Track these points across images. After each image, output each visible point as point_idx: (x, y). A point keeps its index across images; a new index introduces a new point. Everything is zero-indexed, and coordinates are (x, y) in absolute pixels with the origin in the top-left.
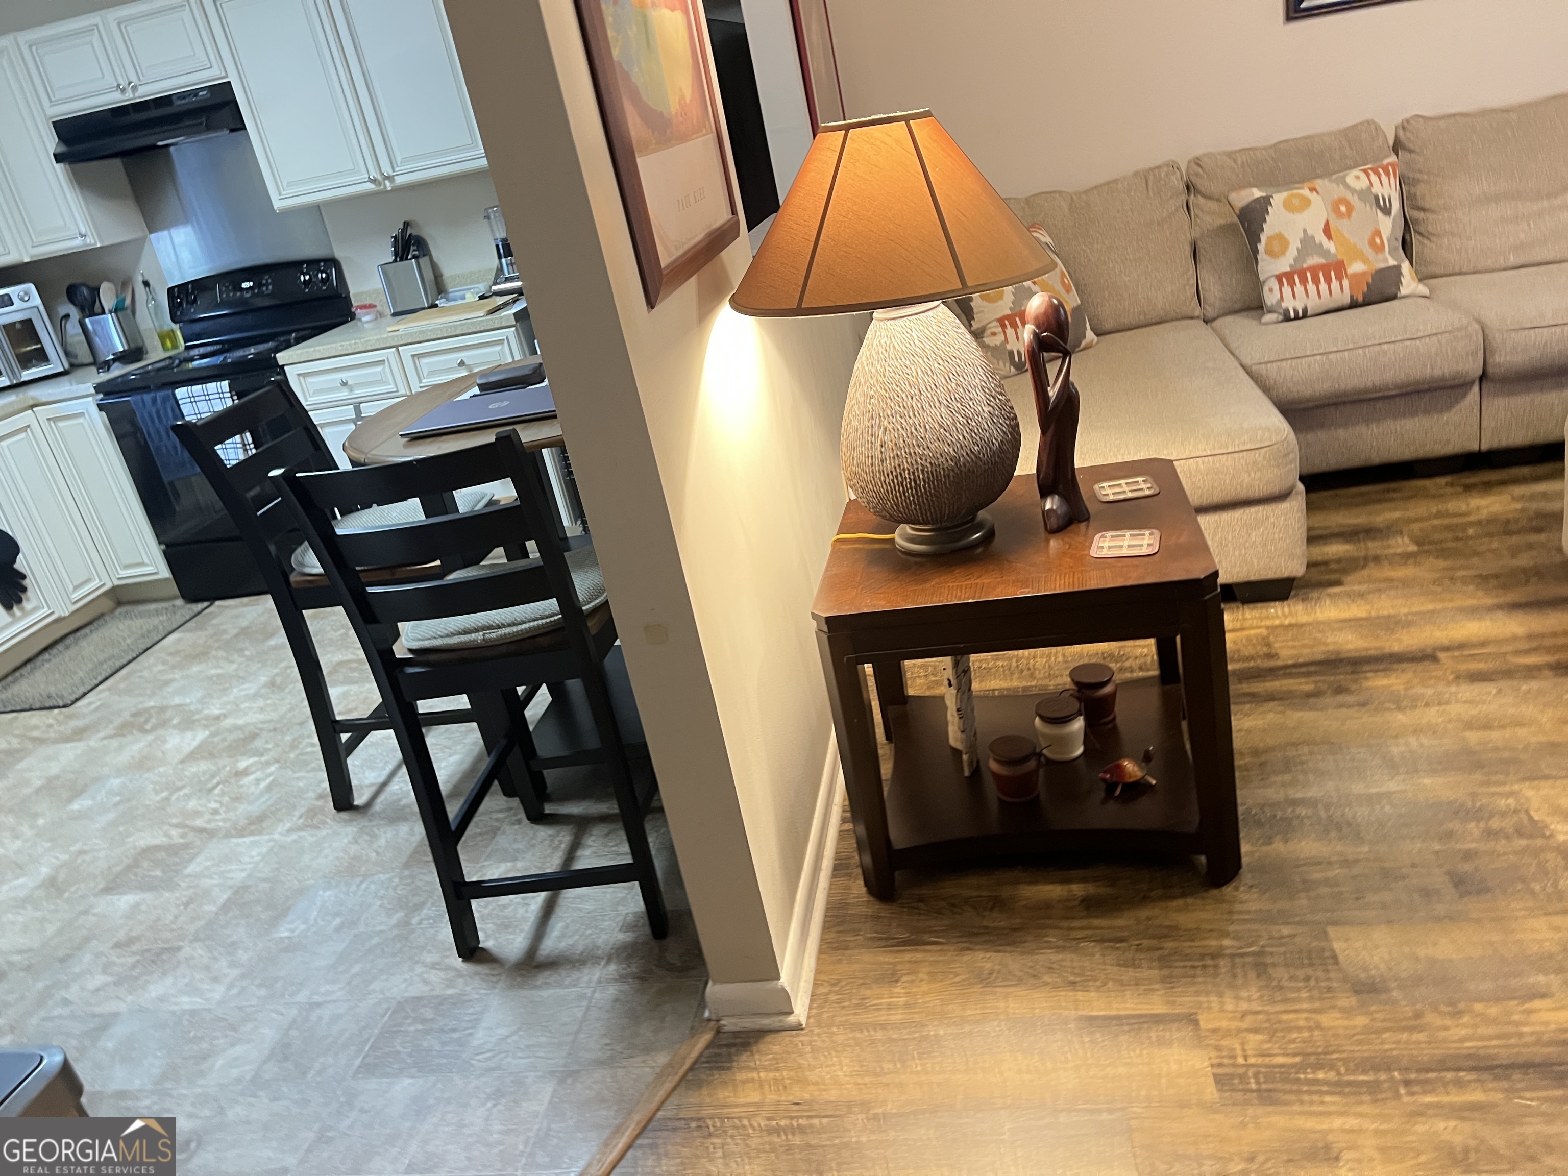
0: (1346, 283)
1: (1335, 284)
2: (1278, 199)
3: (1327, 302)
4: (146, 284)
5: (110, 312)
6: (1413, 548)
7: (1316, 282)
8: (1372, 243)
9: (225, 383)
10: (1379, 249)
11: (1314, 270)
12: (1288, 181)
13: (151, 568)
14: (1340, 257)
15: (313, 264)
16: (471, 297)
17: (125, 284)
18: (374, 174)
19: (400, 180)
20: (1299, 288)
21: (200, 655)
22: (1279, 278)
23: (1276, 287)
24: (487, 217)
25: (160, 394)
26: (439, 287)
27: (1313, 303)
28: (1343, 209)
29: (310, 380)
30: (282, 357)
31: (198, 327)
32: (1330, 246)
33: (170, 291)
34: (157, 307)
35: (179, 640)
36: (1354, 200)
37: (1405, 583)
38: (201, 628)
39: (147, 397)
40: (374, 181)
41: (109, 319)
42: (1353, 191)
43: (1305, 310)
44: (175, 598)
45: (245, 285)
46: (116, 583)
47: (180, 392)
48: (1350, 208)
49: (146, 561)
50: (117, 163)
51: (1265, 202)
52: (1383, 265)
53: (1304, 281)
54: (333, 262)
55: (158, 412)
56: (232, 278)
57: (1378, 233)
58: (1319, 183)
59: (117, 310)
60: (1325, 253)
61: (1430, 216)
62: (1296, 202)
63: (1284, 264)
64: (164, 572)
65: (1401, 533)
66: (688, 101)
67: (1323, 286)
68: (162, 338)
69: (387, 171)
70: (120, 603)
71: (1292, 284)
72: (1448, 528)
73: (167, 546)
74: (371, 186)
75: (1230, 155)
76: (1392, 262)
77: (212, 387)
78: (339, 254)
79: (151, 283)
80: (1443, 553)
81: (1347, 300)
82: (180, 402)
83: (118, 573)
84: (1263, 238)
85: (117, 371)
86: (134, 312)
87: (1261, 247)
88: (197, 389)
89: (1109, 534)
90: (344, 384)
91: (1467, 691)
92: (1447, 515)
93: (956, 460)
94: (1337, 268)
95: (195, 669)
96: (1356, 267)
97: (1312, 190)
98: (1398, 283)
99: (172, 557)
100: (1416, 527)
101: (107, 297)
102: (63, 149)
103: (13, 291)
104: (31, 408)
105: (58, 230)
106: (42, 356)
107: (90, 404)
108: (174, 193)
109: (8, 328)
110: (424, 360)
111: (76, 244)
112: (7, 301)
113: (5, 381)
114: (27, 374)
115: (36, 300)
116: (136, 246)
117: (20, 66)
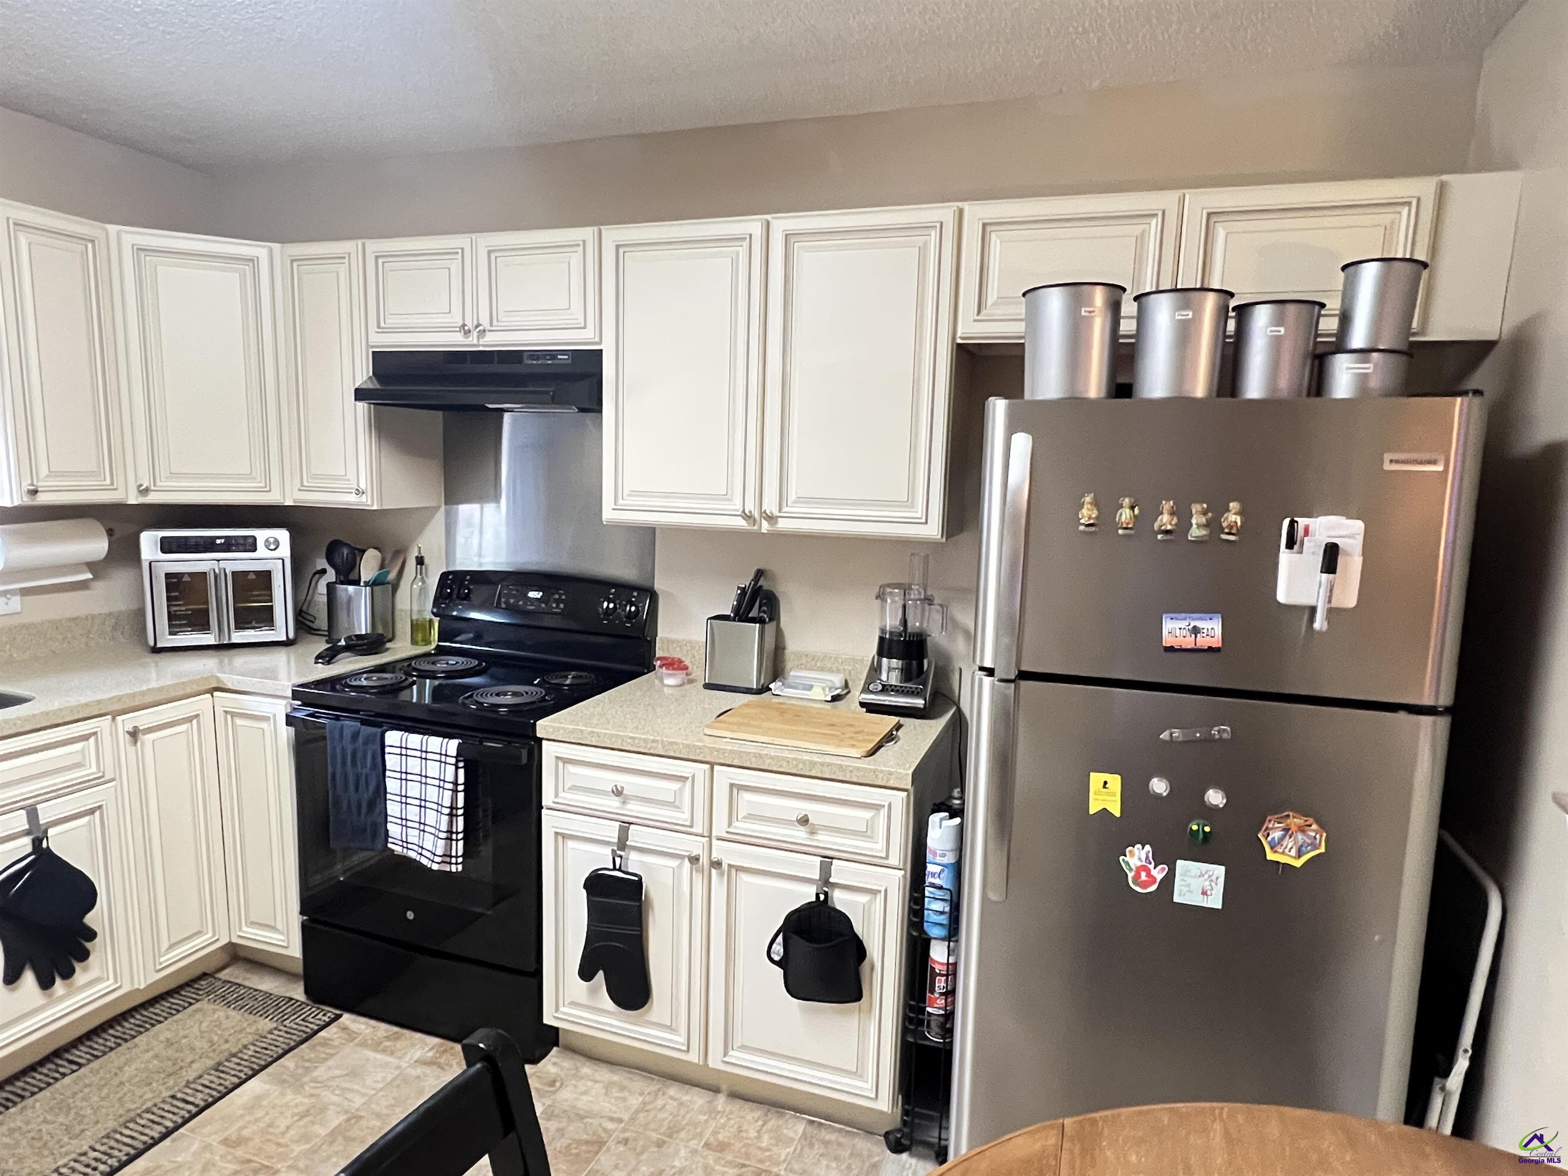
4: (420, 561)
5: (367, 584)
9: (453, 745)
13: (282, 937)
15: (624, 589)
16: (820, 694)
17: (395, 556)
18: (751, 507)
19: (783, 525)
24: (881, 596)
25: (367, 730)
29: (571, 768)
30: (544, 726)
31: (457, 627)
34: (423, 590)
39: (355, 728)
40: (748, 517)
41: (365, 592)
46: (234, 940)
47: (393, 737)
49: (279, 926)
50: (436, 416)
54: (653, 596)
55: (354, 753)
56: (520, 581)
59: (373, 584)
64: (295, 950)
69: (770, 506)
70: (234, 959)
73: (312, 920)
74: (741, 523)
77: (434, 743)
78: (661, 587)
79: (426, 561)
82: (387, 750)
83: (240, 930)
85: (341, 665)
86: (395, 587)
88: (414, 740)
99: (311, 936)
101: (368, 567)
102: (374, 385)
103: (261, 535)
104: (212, 691)
105: (335, 478)
106: (266, 618)
107: (280, 708)
108: (492, 465)
109: (238, 576)
110: (747, 796)
111: (349, 500)
112: (250, 545)
113: (208, 639)
114: (238, 637)
115: (285, 551)
116: (424, 515)
117: (358, 272)
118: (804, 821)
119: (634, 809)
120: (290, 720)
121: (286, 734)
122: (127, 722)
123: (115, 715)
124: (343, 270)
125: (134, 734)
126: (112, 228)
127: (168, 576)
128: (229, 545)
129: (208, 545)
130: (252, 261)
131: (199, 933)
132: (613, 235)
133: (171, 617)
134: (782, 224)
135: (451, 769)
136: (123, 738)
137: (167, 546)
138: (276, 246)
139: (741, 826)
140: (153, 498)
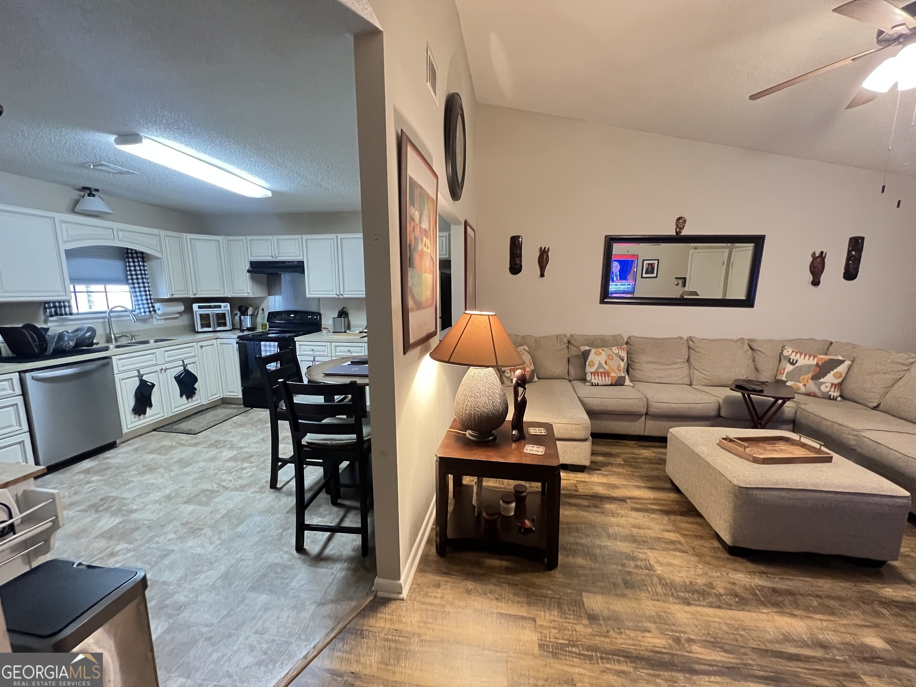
0: (610, 378)
1: (607, 378)
2: (593, 351)
3: (604, 383)
4: (263, 310)
6: (623, 462)
7: (602, 376)
8: (618, 368)
9: (277, 343)
10: (620, 371)
11: (601, 373)
12: (596, 347)
13: (237, 394)
14: (609, 371)
15: (313, 313)
16: (357, 332)
17: (256, 308)
18: (338, 293)
19: (345, 296)
20: (596, 377)
21: (242, 425)
22: (591, 373)
23: (590, 375)
25: (256, 343)
26: (349, 327)
27: (600, 383)
28: (611, 357)
29: (303, 347)
30: (296, 339)
31: (274, 324)
32: (606, 367)
33: (269, 313)
34: (264, 317)
35: (238, 419)
36: (614, 356)
37: (619, 474)
38: (246, 416)
39: (252, 343)
41: (249, 317)
42: (614, 353)
43: (598, 384)
44: (240, 404)
45: (292, 315)
46: (225, 396)
47: (262, 343)
48: (613, 358)
49: (236, 391)
50: (265, 276)
51: (589, 351)
52: (620, 375)
53: (598, 375)
54: (320, 314)
55: (254, 348)
56: (288, 313)
57: (620, 366)
58: (605, 349)
59: (251, 315)
60: (605, 369)
61: (635, 364)
62: (598, 353)
63: (593, 370)
64: (241, 396)
65: (619, 457)
66: (429, 297)
67: (603, 378)
68: (262, 326)
69: (342, 293)
70: (223, 403)
71: (595, 376)
72: (634, 458)
73: (244, 388)
74: (336, 296)
75: (582, 336)
76: (623, 375)
77: (272, 343)
78: (322, 312)
80: (631, 466)
81: (610, 383)
82: (262, 346)
83: (226, 394)
84: (588, 361)
85: (246, 333)
86: (257, 316)
87: (587, 363)
88: (268, 343)
89: (530, 445)
90: (312, 350)
91: (634, 514)
92: (633, 453)
93: (488, 414)
94: (607, 374)
95: (240, 429)
96: (613, 374)
97: (603, 350)
98: (625, 381)
99: (245, 392)
100: (624, 455)
101: (250, 311)
102: (251, 269)
103: (222, 304)
104: (216, 339)
105: (242, 290)
106: (225, 324)
107: (234, 341)
108: (279, 286)
109: (217, 315)
110: (338, 348)
111: (245, 295)
112: (220, 307)
113: (211, 329)
114: (218, 329)
115: (229, 308)
116: (262, 299)
117: (245, 245)
118: (349, 351)
119: (316, 353)
120: (237, 343)
121: (236, 346)
122: (200, 344)
123: (197, 342)
124: (241, 243)
125: (202, 347)
126: (185, 234)
127: (200, 315)
128: (215, 307)
129: (210, 307)
130: (218, 241)
131: (216, 394)
132: (305, 237)
133: (202, 324)
134: (340, 236)
135: (276, 348)
136: (199, 348)
137: (200, 307)
138: (224, 237)
139: (337, 354)
140: (197, 296)
